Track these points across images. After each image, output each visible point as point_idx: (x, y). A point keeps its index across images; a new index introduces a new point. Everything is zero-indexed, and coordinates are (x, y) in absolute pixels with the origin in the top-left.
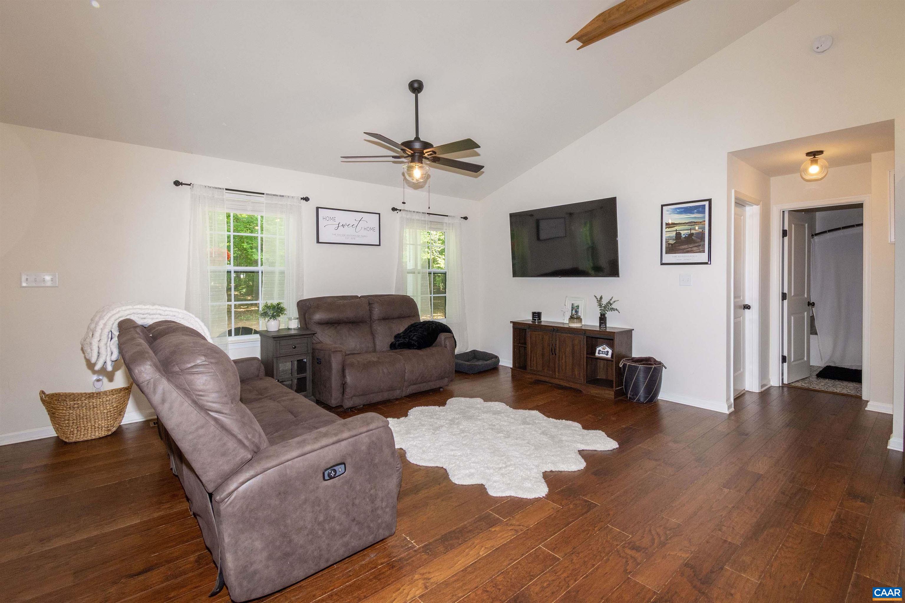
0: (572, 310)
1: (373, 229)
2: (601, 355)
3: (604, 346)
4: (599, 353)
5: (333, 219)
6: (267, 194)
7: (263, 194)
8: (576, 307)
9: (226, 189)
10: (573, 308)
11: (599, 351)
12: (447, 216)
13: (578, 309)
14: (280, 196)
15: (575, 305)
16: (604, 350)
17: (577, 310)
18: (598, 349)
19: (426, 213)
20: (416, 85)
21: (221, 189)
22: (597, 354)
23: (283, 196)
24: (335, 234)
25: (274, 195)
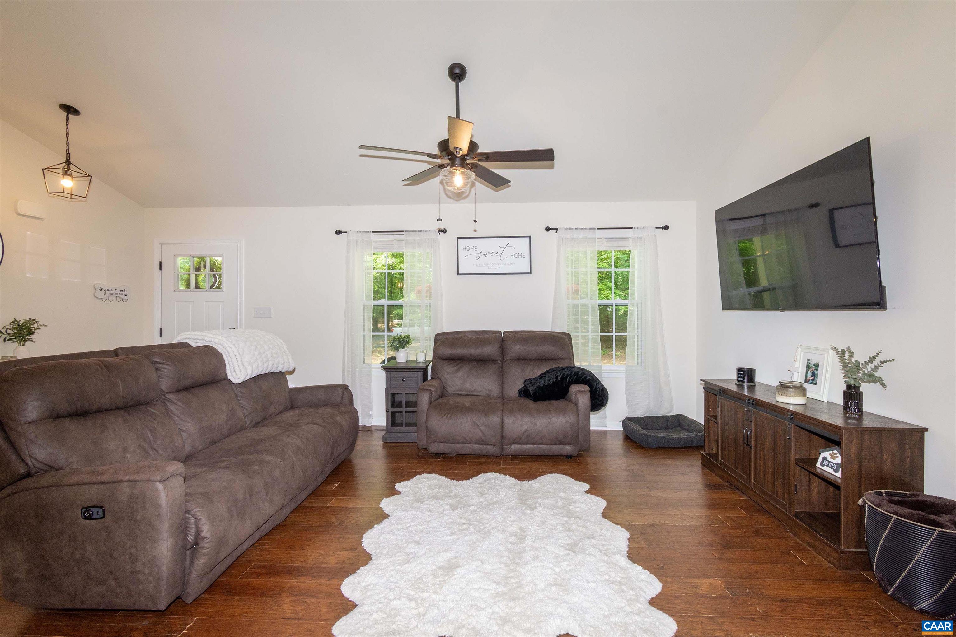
0: (807, 372)
1: (522, 255)
2: (825, 468)
3: (835, 451)
4: (822, 464)
5: (474, 248)
6: (407, 231)
7: (403, 231)
8: (814, 365)
9: (373, 232)
10: (808, 367)
11: (825, 459)
12: (632, 228)
13: (817, 370)
14: (419, 231)
15: (813, 362)
16: (832, 460)
17: (816, 372)
18: (823, 455)
19: (594, 229)
20: (457, 71)
21: (368, 232)
22: (818, 465)
23: (421, 231)
24: (476, 265)
25: (413, 231)
